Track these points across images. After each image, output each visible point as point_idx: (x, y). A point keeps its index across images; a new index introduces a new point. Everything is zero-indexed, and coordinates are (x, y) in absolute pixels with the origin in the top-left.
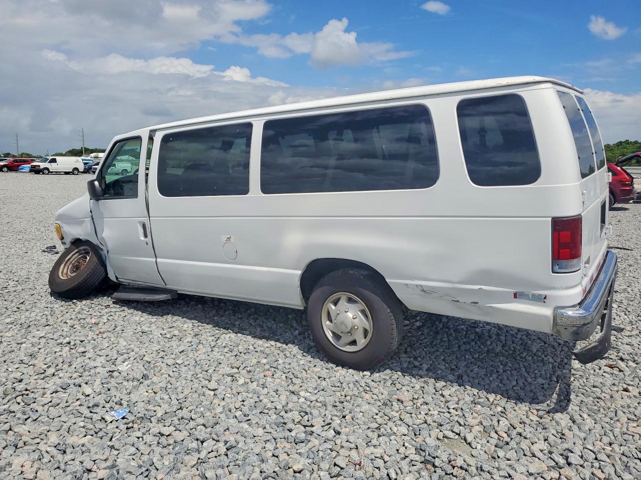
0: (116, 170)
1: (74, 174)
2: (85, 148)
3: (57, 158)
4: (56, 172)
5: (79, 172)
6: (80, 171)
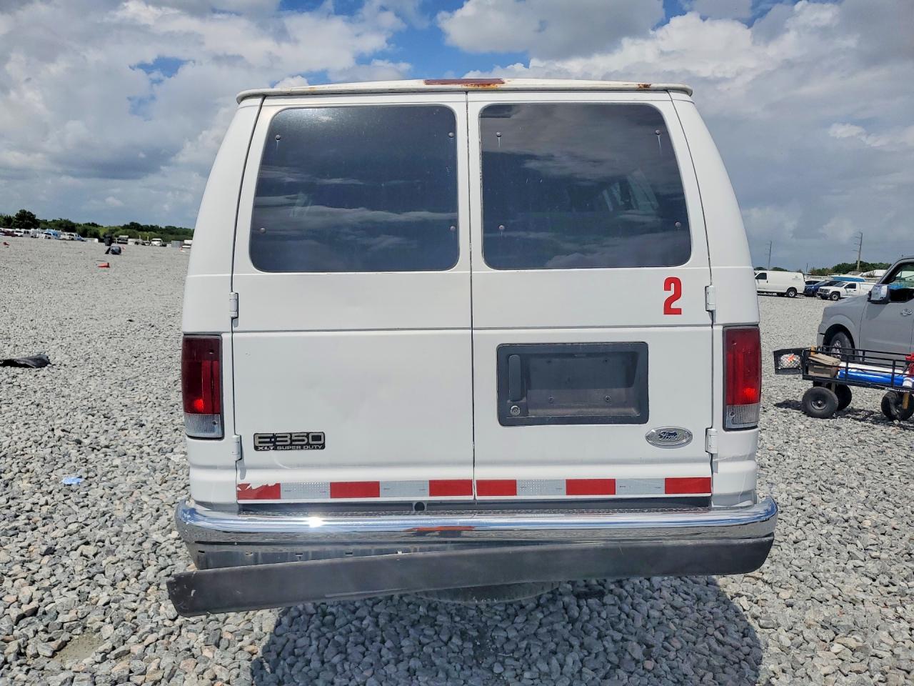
0: (855, 293)
1: (789, 297)
2: (861, 262)
3: (769, 273)
4: (767, 292)
5: (796, 294)
6: (798, 292)
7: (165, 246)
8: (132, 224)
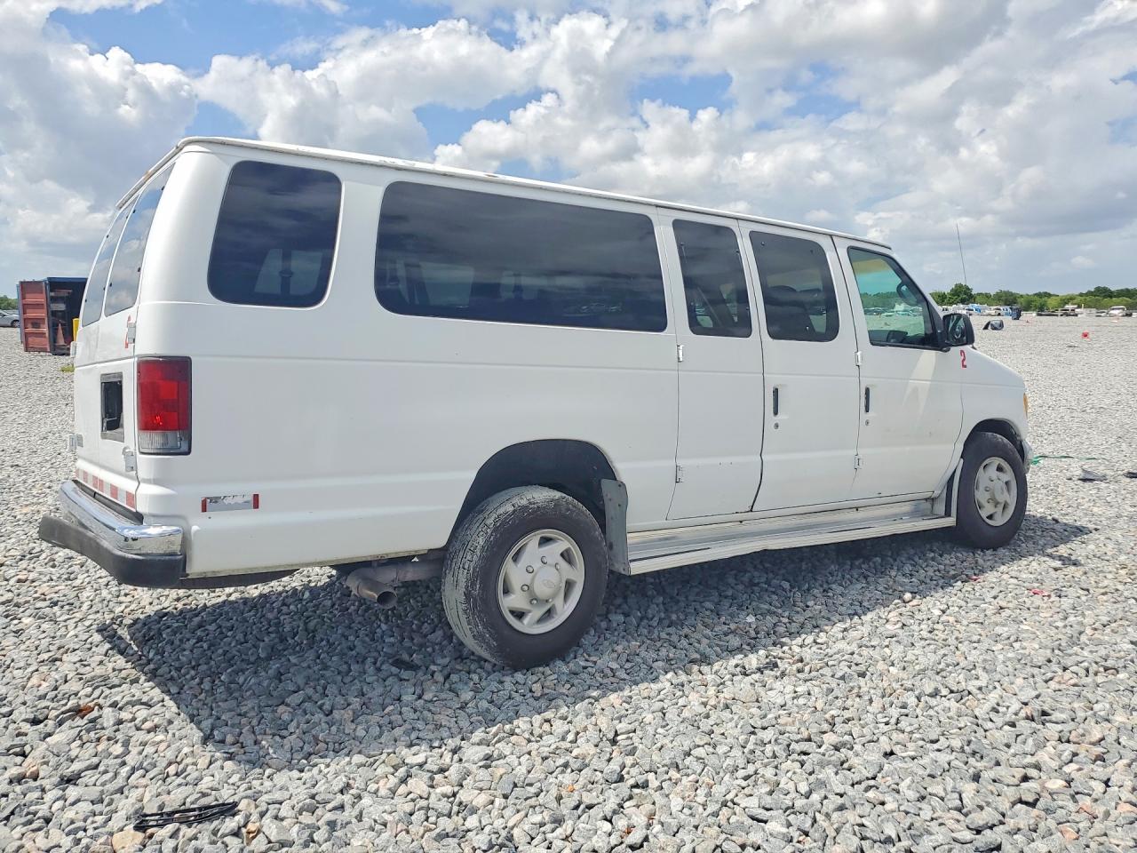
7: (1130, 315)
8: (1098, 289)
